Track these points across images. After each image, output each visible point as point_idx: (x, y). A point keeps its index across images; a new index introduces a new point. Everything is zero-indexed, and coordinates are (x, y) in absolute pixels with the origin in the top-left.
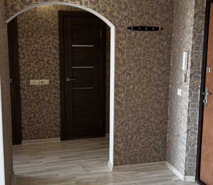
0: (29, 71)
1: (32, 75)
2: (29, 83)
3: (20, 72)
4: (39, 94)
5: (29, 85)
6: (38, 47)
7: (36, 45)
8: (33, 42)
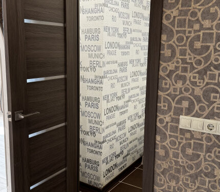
0: (181, 92)
1: (185, 104)
2: (178, 121)
3: (160, 93)
4: (199, 156)
5: (177, 127)
6: (211, 29)
7: (207, 23)
8: (199, 14)
